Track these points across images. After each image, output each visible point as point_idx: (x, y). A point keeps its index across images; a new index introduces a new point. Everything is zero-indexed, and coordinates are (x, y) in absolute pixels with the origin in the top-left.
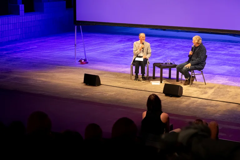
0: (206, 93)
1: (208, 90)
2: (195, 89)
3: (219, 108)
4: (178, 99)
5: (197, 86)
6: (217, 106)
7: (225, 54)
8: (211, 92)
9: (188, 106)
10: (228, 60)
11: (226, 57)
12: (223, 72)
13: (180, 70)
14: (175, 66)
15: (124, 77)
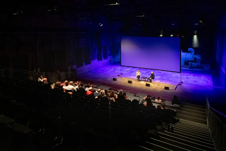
0: (155, 85)
1: (155, 84)
2: (152, 84)
3: (159, 90)
4: (149, 87)
5: (153, 83)
6: (159, 89)
7: (157, 72)
8: (156, 85)
9: (152, 89)
10: (158, 74)
11: (158, 73)
12: (158, 78)
13: (148, 79)
14: (147, 78)
15: (135, 80)
